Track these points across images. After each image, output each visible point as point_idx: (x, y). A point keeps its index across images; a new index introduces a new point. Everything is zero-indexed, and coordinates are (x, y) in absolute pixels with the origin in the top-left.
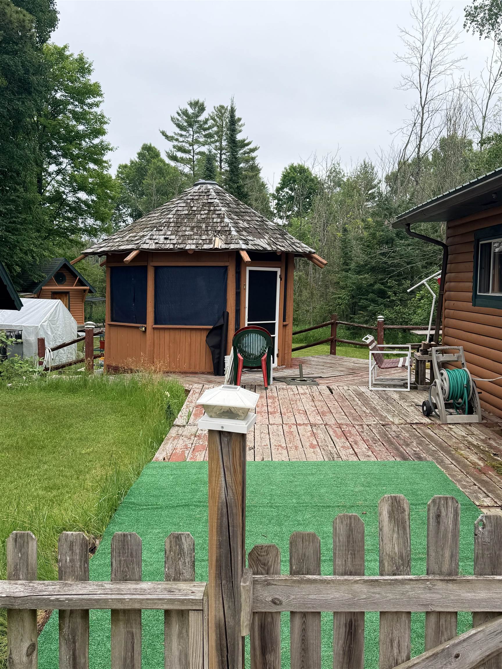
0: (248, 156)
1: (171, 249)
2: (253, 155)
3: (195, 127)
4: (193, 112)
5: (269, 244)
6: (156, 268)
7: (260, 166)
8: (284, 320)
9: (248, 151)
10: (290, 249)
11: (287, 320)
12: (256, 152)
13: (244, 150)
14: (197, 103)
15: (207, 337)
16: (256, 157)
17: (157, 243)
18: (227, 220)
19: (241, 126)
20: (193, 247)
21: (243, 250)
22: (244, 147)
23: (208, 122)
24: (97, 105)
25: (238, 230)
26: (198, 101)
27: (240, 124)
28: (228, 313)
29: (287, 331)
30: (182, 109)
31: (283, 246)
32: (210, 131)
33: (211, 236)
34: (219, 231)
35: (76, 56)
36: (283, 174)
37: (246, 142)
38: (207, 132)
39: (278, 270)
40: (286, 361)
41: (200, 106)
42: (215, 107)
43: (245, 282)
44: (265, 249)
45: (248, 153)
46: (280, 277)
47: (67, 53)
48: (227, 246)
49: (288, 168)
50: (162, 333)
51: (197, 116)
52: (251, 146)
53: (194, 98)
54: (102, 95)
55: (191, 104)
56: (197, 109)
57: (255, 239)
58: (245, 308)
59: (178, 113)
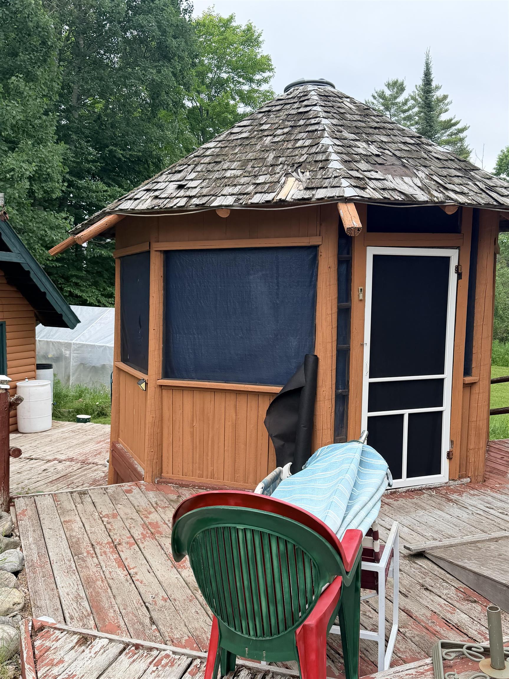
0: (455, 138)
1: (181, 209)
2: (461, 135)
3: (393, 110)
4: (390, 93)
5: (424, 188)
6: (167, 255)
7: (470, 148)
8: (467, 371)
9: (456, 132)
10: (482, 200)
11: (474, 371)
12: (465, 132)
13: (450, 131)
14: (395, 83)
15: (268, 412)
16: (465, 138)
17: (156, 197)
18: (326, 141)
19: (447, 105)
20: (230, 201)
21: (347, 200)
22: (451, 127)
23: (408, 103)
24: (266, 80)
25: (346, 158)
26: (397, 81)
27: (446, 102)
28: (316, 359)
29: (474, 397)
30: (378, 91)
31: (462, 193)
32: (410, 112)
33: (277, 176)
34: (300, 164)
35: (244, 28)
36: (500, 158)
37: (453, 122)
38: (407, 114)
39: (453, 255)
40: (471, 468)
41: (400, 86)
42: (416, 86)
43: (364, 284)
44: (410, 199)
45: (456, 134)
46: (457, 271)
47: (234, 24)
48: (307, 195)
49: (505, 151)
50: (178, 395)
51: (396, 98)
52: (459, 126)
53: (392, 79)
54: (273, 69)
55: (388, 85)
56: (395, 90)
57: (390, 177)
58: (362, 345)
59: (374, 97)
